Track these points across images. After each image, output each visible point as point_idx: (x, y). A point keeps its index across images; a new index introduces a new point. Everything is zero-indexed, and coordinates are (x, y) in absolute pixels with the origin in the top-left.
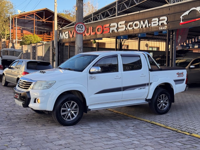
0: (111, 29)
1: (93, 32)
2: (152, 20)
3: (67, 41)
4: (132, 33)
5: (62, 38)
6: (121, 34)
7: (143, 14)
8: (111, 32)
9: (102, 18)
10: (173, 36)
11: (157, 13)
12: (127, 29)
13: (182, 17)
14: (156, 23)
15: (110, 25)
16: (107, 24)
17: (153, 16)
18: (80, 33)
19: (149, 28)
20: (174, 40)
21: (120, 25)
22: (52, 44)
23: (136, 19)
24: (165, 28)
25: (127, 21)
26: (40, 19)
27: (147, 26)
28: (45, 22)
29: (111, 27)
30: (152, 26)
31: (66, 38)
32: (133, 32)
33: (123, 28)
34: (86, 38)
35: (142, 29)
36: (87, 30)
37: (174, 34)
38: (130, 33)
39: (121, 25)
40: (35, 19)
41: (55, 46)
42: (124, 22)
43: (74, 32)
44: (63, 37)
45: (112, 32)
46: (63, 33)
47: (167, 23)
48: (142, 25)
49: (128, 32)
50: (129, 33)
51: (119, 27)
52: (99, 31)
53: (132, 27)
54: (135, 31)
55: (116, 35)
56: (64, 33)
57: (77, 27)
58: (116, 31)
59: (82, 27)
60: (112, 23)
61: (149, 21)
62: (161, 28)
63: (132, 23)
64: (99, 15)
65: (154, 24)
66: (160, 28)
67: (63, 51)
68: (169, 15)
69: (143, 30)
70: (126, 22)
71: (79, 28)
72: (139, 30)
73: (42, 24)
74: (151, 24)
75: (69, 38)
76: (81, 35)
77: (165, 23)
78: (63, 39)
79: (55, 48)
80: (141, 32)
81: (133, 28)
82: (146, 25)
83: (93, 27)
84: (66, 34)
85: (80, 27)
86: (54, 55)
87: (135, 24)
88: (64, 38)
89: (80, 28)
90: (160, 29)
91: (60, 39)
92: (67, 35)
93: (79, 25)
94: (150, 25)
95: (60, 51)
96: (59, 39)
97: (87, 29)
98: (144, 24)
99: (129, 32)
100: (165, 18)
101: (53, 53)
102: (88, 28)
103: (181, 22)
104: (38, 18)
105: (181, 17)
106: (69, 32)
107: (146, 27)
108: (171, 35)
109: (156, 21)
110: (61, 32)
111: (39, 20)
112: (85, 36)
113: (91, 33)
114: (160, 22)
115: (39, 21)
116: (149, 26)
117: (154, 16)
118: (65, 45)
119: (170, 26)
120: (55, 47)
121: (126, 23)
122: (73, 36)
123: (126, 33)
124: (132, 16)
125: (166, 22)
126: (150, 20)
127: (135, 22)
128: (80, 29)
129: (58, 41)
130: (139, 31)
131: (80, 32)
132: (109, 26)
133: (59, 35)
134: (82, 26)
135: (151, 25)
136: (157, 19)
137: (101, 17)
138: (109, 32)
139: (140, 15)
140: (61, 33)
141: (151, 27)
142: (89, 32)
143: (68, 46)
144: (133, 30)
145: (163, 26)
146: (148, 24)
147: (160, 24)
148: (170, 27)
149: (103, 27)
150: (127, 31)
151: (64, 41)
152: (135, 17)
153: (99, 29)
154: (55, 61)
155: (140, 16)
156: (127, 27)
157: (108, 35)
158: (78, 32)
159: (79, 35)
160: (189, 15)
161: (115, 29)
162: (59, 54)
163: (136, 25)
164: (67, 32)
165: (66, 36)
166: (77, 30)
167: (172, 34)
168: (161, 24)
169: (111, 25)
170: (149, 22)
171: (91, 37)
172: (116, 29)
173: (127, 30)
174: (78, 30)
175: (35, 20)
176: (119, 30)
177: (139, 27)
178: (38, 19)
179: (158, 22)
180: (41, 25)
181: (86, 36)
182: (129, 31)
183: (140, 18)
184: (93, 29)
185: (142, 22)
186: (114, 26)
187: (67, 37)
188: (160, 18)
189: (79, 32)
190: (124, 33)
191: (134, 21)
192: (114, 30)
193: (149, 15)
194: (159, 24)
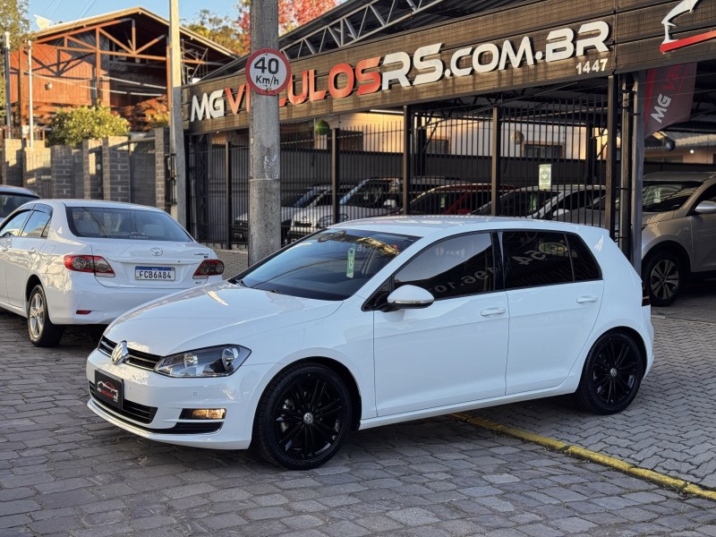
0: (387, 76)
1: (316, 90)
2: (549, 38)
3: (221, 127)
4: (470, 89)
5: (200, 118)
6: (425, 94)
7: (509, 14)
8: (385, 87)
9: (353, 35)
10: (631, 97)
11: (568, 8)
12: (447, 73)
13: (670, 21)
14: (564, 49)
15: (382, 59)
16: (372, 56)
17: (552, 21)
18: (267, 91)
19: (536, 69)
20: (635, 111)
21: (422, 59)
22: (164, 138)
23: (484, 36)
24: (600, 64)
25: (447, 44)
26: (118, 48)
27: (530, 61)
28: (138, 61)
29: (385, 69)
30: (547, 60)
31: (214, 116)
32: (474, 84)
33: (432, 70)
34: (289, 113)
35: (510, 71)
36: (294, 83)
37: (635, 89)
38: (461, 89)
39: (426, 60)
40: (102, 48)
41: (174, 145)
42: (436, 48)
43: (244, 94)
44: (204, 113)
45: (390, 87)
46: (205, 95)
47: (608, 46)
48: (508, 58)
49: (451, 85)
50: (457, 89)
51: (415, 69)
52: (339, 86)
53: (469, 64)
54: (478, 81)
55: (407, 99)
56: (209, 96)
57: (256, 67)
58: (405, 83)
59: (273, 69)
60: (388, 53)
61: (535, 40)
62: (583, 66)
63: (468, 50)
64: (338, 25)
65: (555, 51)
66: (579, 66)
67: (205, 167)
68: (615, 13)
69: (512, 77)
70: (442, 46)
71: (263, 72)
72: (496, 78)
73: (128, 66)
74: (544, 53)
75: (225, 115)
76: (270, 98)
77: (602, 48)
78: (203, 118)
79: (174, 155)
80: (503, 85)
81: (473, 72)
82: (524, 55)
83: (315, 72)
84: (215, 100)
85: (266, 65)
86: (173, 179)
87: (481, 55)
88: (208, 117)
89: (266, 71)
90: (580, 73)
91: (193, 119)
92: (220, 104)
93: (263, 60)
94: (539, 55)
95: (192, 164)
96: (189, 119)
97: (294, 77)
98: (516, 54)
99: (459, 86)
100: (602, 27)
101: (167, 173)
102: (296, 77)
103: (667, 40)
104: (112, 47)
105: (665, 22)
106: (224, 92)
107: (523, 63)
108: (626, 92)
109: (564, 38)
110: (195, 92)
111: (117, 50)
112: (286, 104)
113: (308, 95)
114: (582, 44)
115: (117, 56)
116: (535, 60)
117: (555, 19)
118: (213, 142)
119: (619, 57)
120: (175, 152)
121: (445, 51)
122: (243, 106)
123: (446, 89)
124: (466, 25)
125: (604, 42)
126: (538, 35)
127: (481, 48)
128: (267, 74)
129: (187, 128)
130: (496, 83)
131: (269, 85)
132: (379, 65)
133: (190, 103)
134: (274, 64)
135: (544, 58)
136: (568, 33)
137: (346, 31)
138: (381, 87)
139: (498, 20)
140: (195, 98)
141: (542, 66)
142: (302, 91)
143: (224, 146)
144: (474, 80)
145: (590, 57)
146: (534, 53)
147: (580, 52)
148: (620, 62)
149: (354, 70)
150: (451, 82)
151: (208, 129)
152: (480, 29)
153: (338, 78)
154: (176, 203)
155: (499, 24)
156: (450, 68)
157: (376, 99)
158: (258, 85)
159: (264, 97)
160: (699, 11)
161: (400, 75)
162: (191, 176)
163: (484, 58)
164: (218, 94)
165: (215, 109)
166: (254, 80)
167: (629, 88)
168: (586, 50)
169: (385, 63)
170: (535, 44)
171: (310, 109)
172: (407, 75)
173: (447, 80)
174: (261, 79)
175: (102, 55)
176: (419, 80)
177: (497, 67)
178: (111, 50)
179: (574, 42)
180: (123, 69)
181: (292, 106)
182: (457, 84)
183: (500, 31)
184: (315, 79)
185: (507, 46)
186: (399, 65)
187: (221, 112)
188: (579, 27)
189: (264, 88)
190: (437, 90)
191: (474, 44)
192: (397, 82)
193: (535, 16)
194: (575, 53)
